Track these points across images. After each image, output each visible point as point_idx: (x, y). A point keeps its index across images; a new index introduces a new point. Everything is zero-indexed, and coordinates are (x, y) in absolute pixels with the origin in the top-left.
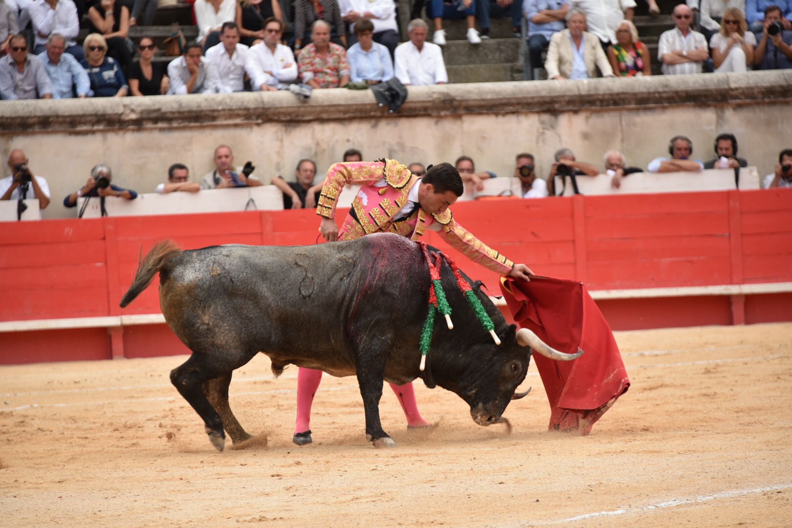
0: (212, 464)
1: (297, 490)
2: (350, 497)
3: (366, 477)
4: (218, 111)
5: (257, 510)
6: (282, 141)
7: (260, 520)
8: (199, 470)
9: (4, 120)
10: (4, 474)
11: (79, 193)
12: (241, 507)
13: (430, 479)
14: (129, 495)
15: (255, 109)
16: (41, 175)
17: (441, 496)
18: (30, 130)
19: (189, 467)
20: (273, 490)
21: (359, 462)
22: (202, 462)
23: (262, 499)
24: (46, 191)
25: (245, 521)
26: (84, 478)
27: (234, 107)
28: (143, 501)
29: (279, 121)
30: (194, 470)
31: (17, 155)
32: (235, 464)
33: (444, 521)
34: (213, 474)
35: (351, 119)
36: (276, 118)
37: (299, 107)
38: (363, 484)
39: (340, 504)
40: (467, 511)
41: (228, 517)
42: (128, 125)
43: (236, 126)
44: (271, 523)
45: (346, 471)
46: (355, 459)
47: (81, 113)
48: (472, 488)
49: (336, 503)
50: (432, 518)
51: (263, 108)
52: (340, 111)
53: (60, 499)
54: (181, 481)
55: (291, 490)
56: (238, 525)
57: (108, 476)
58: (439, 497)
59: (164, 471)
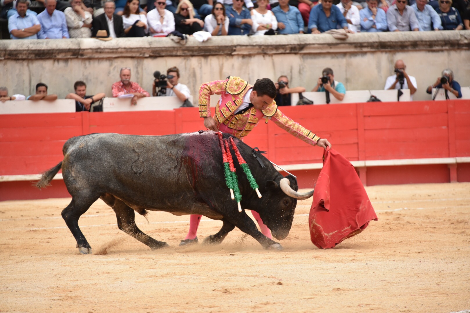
9: (391, 43)
11: (433, 86)
14: (460, 261)
16: (412, 75)
18: (406, 49)
24: (415, 85)
26: (433, 251)
28: (468, 265)
31: (400, 63)
42: (463, 47)
47: (435, 39)
53: (420, 263)
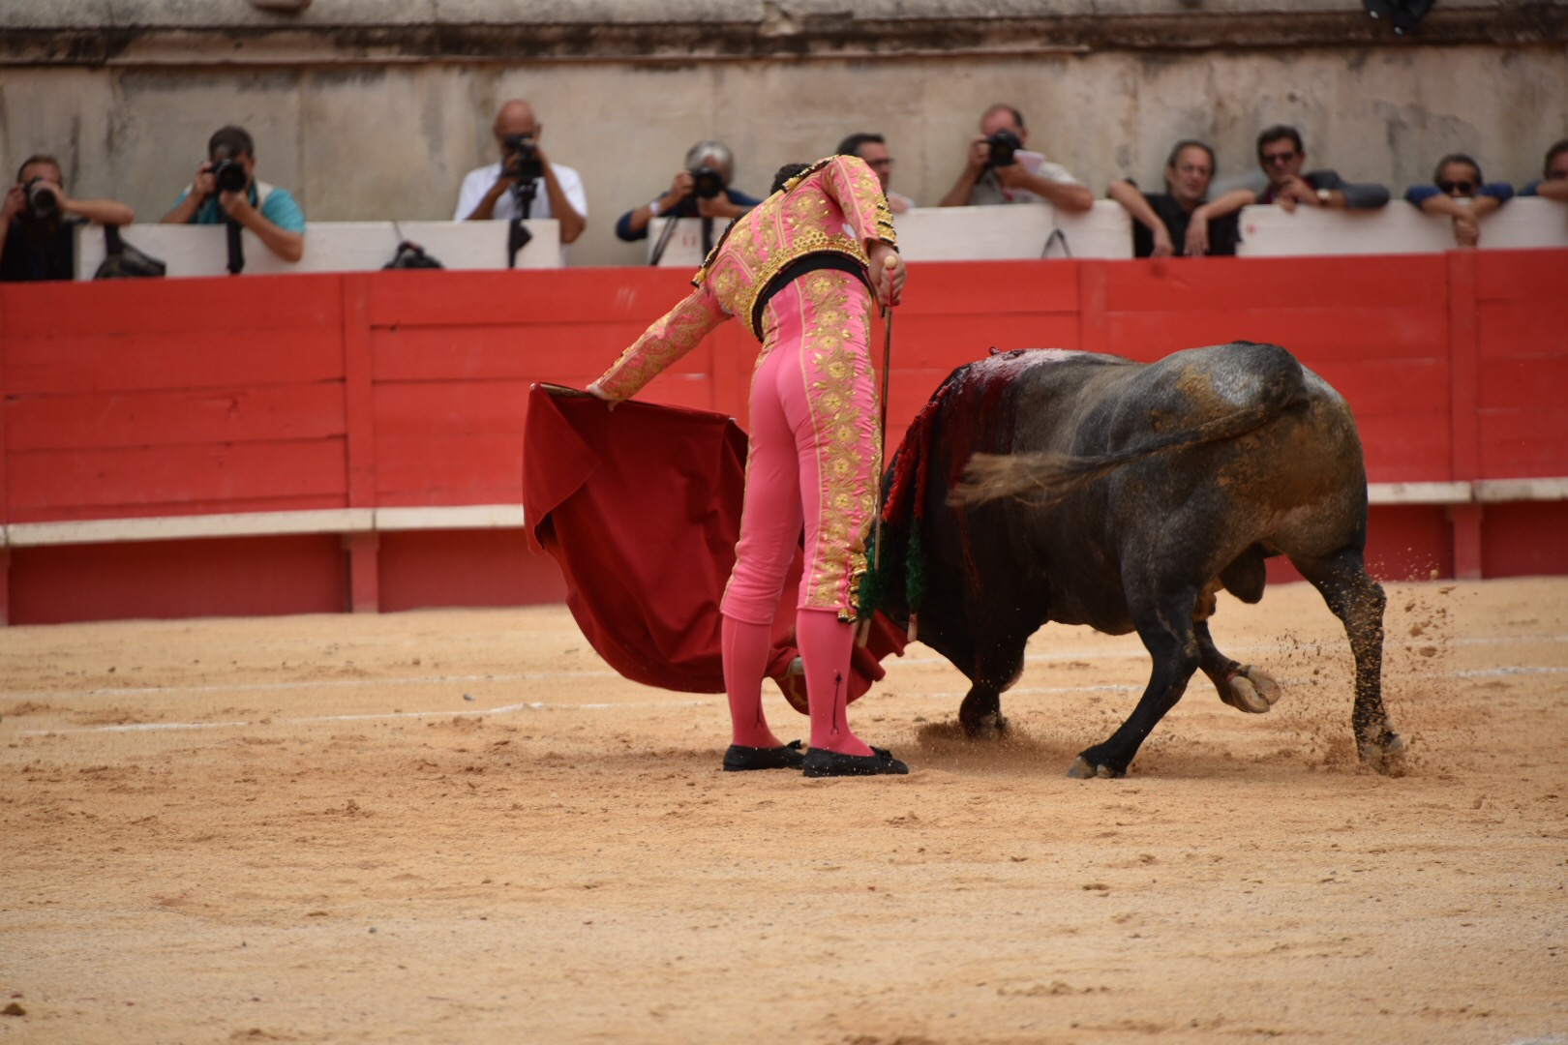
0: (946, 856)
1: (1143, 924)
2: (1268, 945)
3: (1306, 898)
4: (986, 20)
5: (1049, 969)
6: (1134, 95)
7: (1055, 992)
8: (913, 868)
9: (485, 31)
10: (460, 864)
11: (655, 207)
12: (1011, 959)
13: (1461, 906)
14: (748, 922)
15: (1074, 18)
16: (565, 163)
17: (1487, 949)
18: (545, 56)
19: (891, 861)
20: (1087, 921)
21: (1292, 861)
22: (922, 850)
23: (1060, 941)
24: (578, 201)
25: (1019, 993)
26: (644, 879)
27: (1025, 14)
28: (781, 938)
29: (1130, 49)
30: (903, 868)
31: (517, 112)
32: (1000, 857)
33: (1492, 1008)
34: (946, 880)
35: (1300, 48)
36: (1123, 40)
37: (1178, 16)
38: (1300, 915)
39: (1243, 961)
40: (1546, 988)
41: (980, 981)
42: (774, 51)
43: (1028, 57)
44: (1081, 999)
45: (1260, 882)
46: (1281, 854)
47: (664, 17)
48: (1559, 932)
49: (1233, 956)
50: (1462, 1001)
51: (1094, 17)
52: (1274, 28)
53: (587, 927)
54: (871, 893)
55: (1130, 923)
56: (1003, 1001)
57: (702, 876)
58: (1481, 952)
59: (833, 869)
